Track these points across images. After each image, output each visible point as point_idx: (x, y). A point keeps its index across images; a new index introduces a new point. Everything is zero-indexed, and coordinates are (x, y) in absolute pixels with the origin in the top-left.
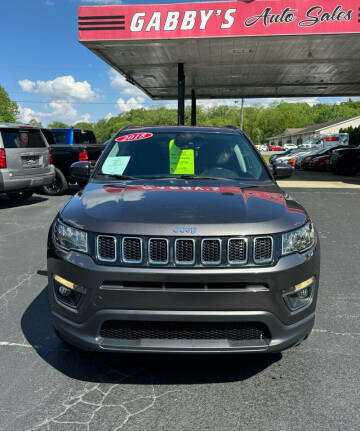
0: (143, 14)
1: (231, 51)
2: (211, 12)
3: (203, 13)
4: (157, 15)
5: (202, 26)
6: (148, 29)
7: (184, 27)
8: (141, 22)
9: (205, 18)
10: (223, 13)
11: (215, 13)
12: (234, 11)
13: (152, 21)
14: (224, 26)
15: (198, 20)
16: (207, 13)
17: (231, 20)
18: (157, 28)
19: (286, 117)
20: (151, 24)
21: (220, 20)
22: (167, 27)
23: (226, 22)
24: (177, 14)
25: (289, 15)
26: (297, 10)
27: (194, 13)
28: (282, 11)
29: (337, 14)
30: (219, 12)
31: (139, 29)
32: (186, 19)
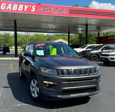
0: (5, 4)
1: (32, 18)
2: (28, 6)
3: (25, 6)
4: (10, 5)
5: (25, 10)
6: (7, 9)
7: (19, 9)
8: (5, 6)
9: (26, 7)
10: (32, 7)
11: (29, 6)
12: (35, 6)
13: (8, 6)
14: (32, 11)
15: (24, 8)
16: (26, 6)
17: (34, 9)
18: (10, 9)
19: (39, 38)
20: (8, 7)
21: (31, 9)
22: (13, 9)
23: (33, 9)
24: (17, 5)
25: (51, 9)
26: (53, 8)
27: (22, 6)
28: (49, 8)
29: (64, 11)
30: (30, 6)
31: (4, 8)
32: (20, 7)
